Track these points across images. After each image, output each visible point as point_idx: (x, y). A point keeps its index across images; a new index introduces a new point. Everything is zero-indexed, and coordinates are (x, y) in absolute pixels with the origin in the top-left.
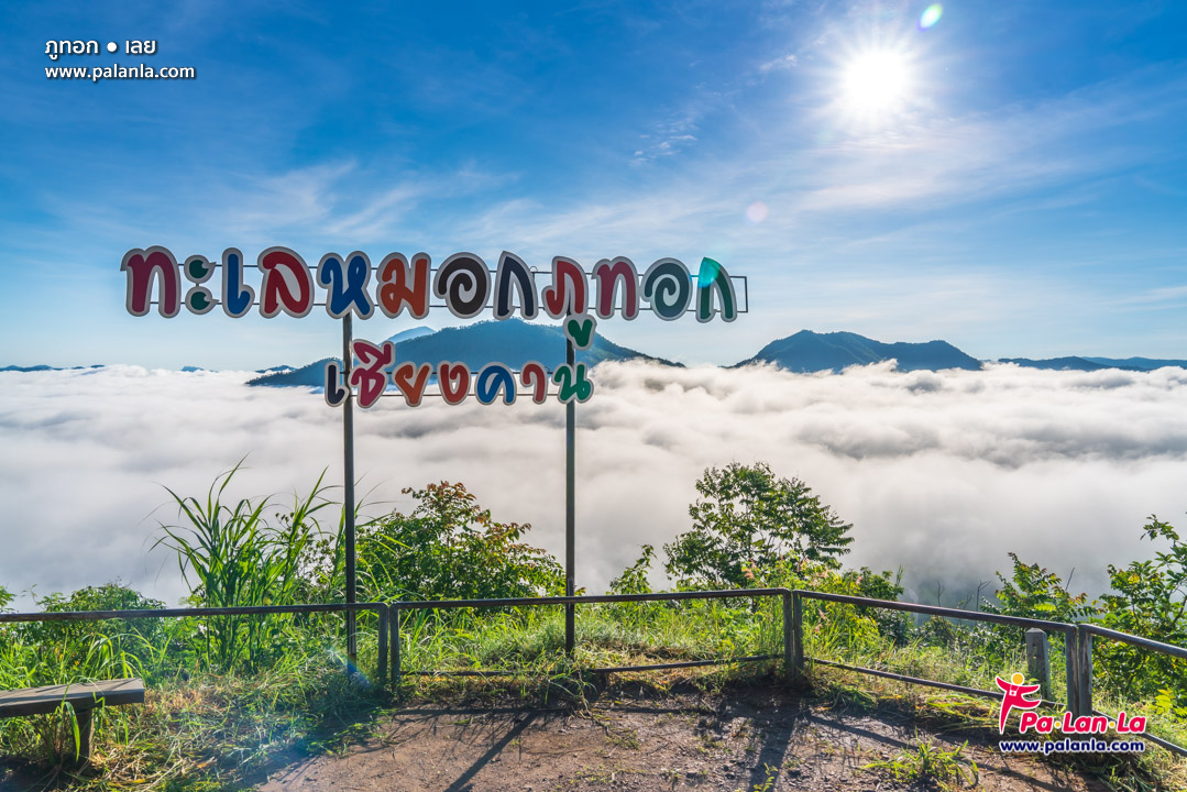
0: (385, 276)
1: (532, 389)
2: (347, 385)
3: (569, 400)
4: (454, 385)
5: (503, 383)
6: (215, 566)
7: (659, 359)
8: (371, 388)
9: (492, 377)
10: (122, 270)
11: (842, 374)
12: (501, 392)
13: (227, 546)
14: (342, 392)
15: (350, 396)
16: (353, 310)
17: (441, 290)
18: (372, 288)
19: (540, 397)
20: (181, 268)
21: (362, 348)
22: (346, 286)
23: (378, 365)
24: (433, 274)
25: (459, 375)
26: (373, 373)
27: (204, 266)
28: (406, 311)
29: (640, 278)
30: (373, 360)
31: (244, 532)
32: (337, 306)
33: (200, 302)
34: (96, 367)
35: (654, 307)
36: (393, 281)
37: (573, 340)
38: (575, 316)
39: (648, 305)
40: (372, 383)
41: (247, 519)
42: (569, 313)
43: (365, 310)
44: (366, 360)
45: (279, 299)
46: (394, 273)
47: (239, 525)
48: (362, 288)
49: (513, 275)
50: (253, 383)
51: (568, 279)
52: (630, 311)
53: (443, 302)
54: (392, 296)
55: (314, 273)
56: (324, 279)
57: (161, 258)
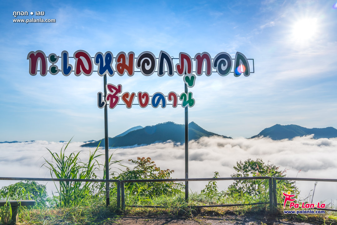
0: (119, 60)
1: (172, 102)
2: (105, 101)
3: (186, 106)
4: (144, 101)
5: (161, 100)
6: (62, 175)
7: (223, 136)
8: (114, 102)
9: (157, 98)
10: (27, 59)
11: (292, 140)
12: (161, 103)
13: (66, 168)
14: (103, 103)
15: (106, 105)
16: (107, 73)
17: (139, 65)
18: (114, 65)
19: (175, 105)
20: (47, 58)
21: (111, 87)
22: (104, 64)
23: (116, 93)
24: (135, 60)
25: (145, 97)
26: (114, 96)
27: (55, 57)
28: (126, 74)
29: (212, 60)
30: (114, 91)
31: (72, 163)
32: (101, 71)
33: (54, 70)
34: (32, 141)
35: (218, 71)
36: (121, 62)
37: (187, 84)
38: (188, 75)
39: (215, 70)
40: (114, 100)
41: (73, 159)
42: (185, 74)
43: (111, 73)
44: (112, 91)
45: (81, 69)
46: (122, 59)
47: (70, 161)
48: (110, 65)
49: (165, 60)
50: (83, 146)
51: (185, 61)
52: (209, 73)
53: (139, 70)
54: (121, 68)
55: (93, 59)
56: (97, 62)
57: (41, 55)
